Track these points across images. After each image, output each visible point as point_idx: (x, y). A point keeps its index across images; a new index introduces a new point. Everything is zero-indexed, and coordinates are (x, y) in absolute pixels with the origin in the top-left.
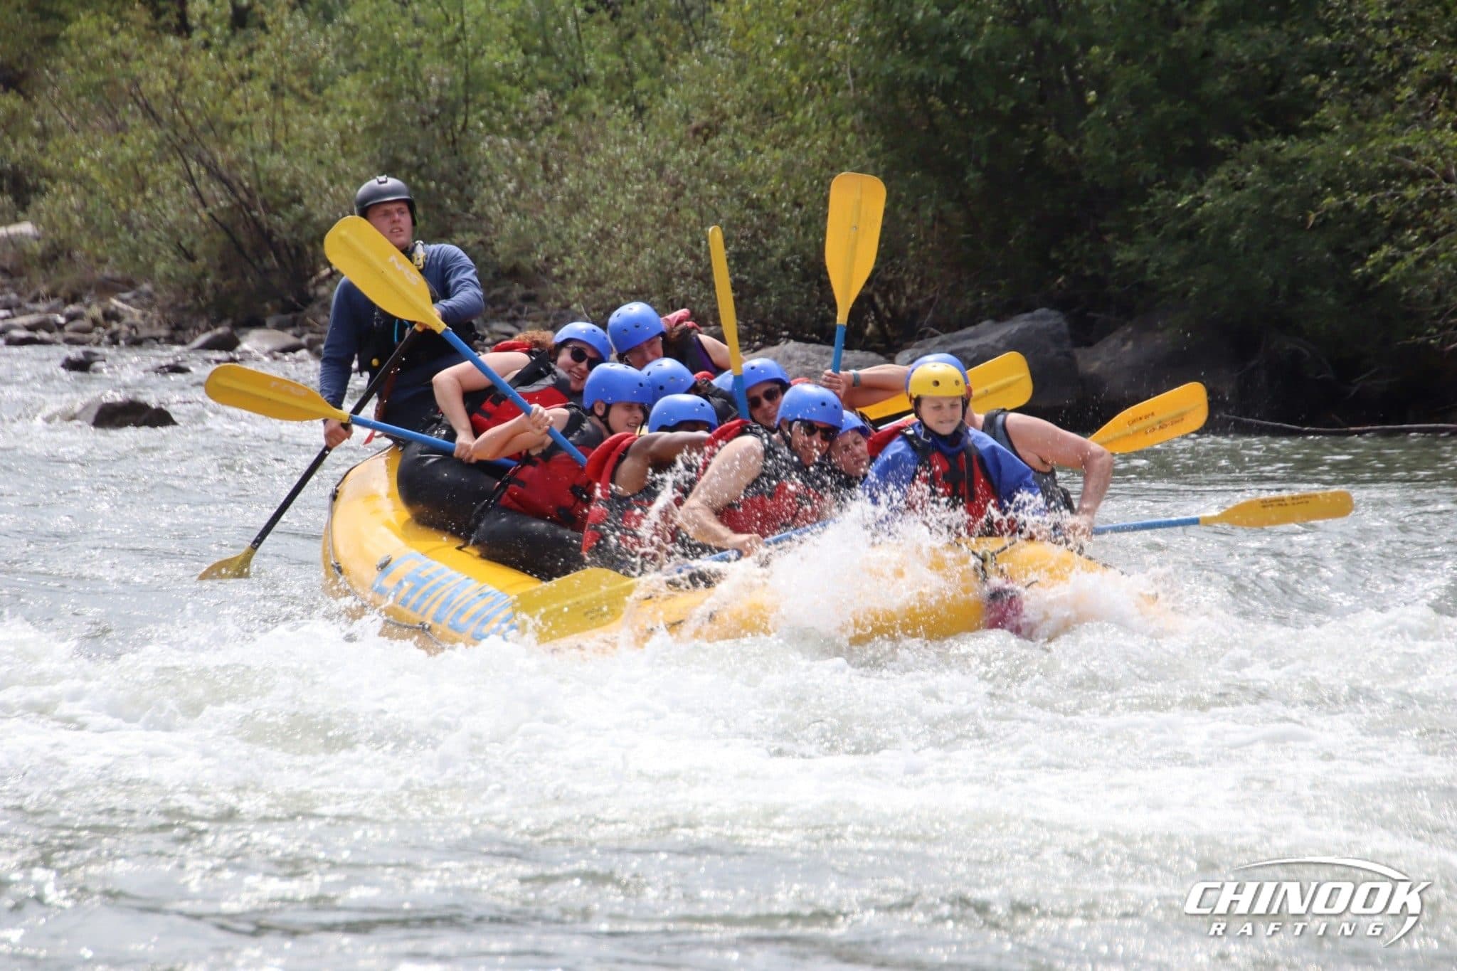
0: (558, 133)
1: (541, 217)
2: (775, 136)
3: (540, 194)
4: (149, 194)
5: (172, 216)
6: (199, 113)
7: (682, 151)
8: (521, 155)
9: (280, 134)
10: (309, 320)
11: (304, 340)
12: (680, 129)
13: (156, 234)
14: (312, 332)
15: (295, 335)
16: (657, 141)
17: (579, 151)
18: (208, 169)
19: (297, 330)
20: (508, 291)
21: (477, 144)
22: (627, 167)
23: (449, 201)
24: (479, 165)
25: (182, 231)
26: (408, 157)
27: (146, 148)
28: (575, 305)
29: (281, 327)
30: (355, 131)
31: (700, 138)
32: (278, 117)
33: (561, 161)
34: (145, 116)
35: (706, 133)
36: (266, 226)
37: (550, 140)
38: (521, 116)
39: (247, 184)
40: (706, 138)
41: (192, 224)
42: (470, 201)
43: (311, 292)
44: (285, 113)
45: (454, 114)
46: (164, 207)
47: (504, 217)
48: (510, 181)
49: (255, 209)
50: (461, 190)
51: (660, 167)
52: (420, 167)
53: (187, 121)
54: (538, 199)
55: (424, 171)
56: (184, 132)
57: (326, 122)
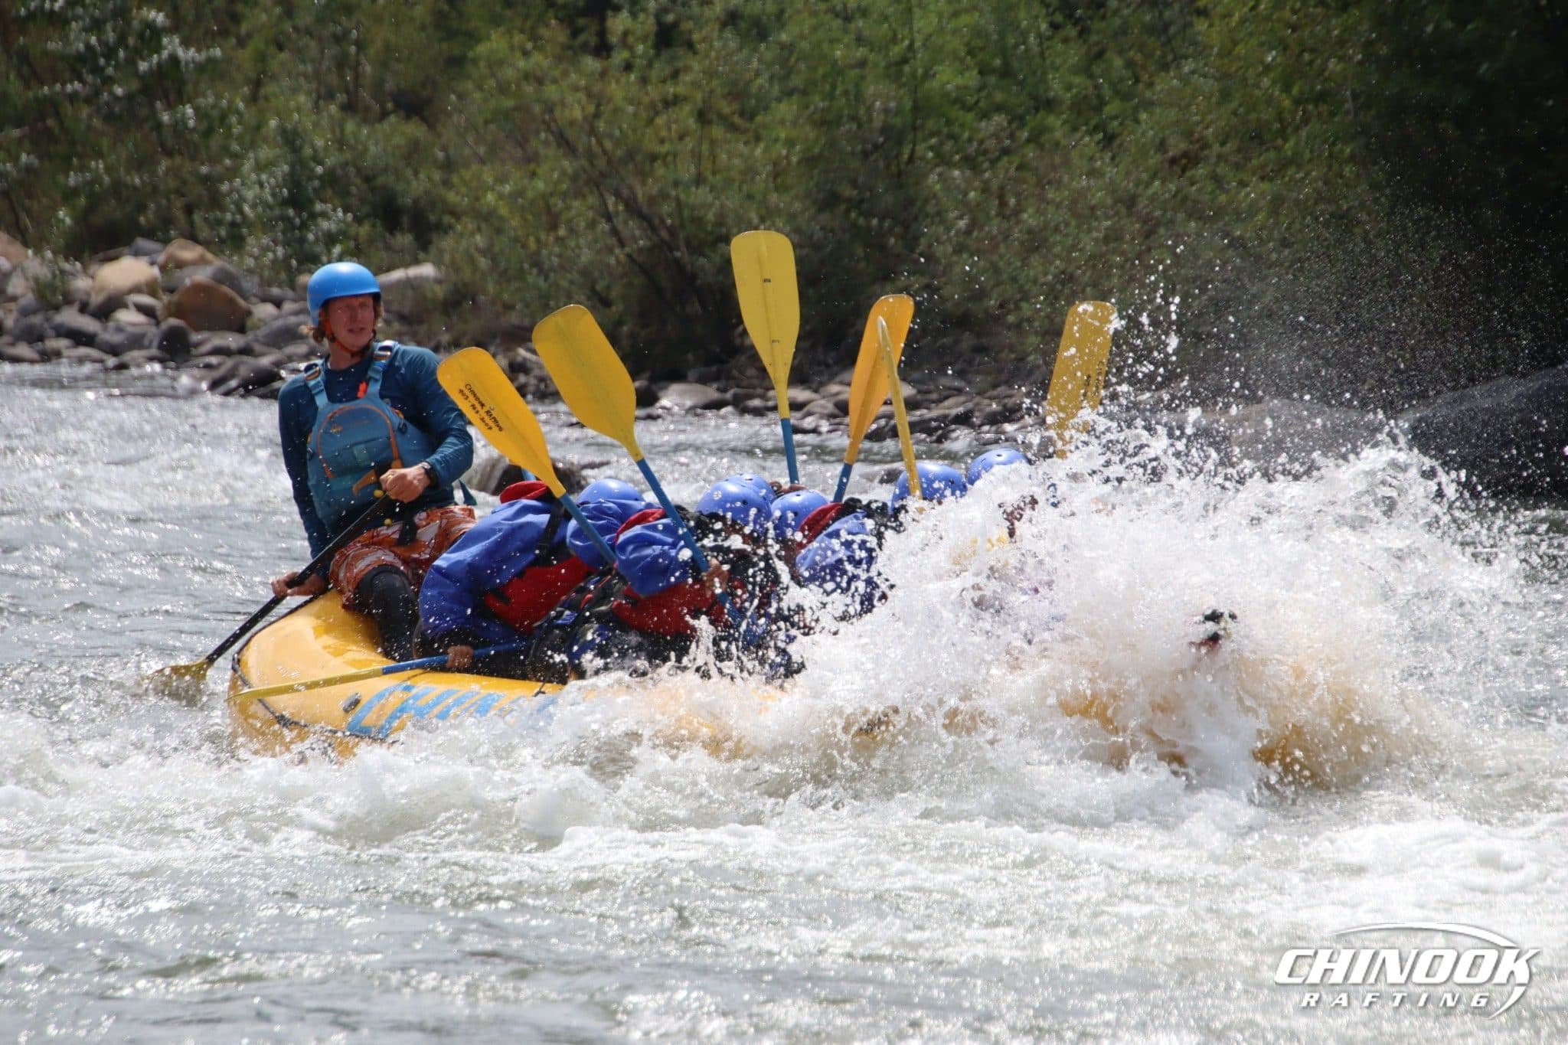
0: (1015, 165)
1: (995, 258)
2: (1263, 167)
3: (995, 231)
4: (562, 232)
5: (586, 257)
6: (617, 143)
7: (1157, 183)
8: (975, 190)
9: (707, 166)
10: (735, 373)
11: (729, 395)
12: (1155, 159)
13: (569, 276)
14: (738, 386)
15: (719, 390)
16: (1128, 173)
17: (1041, 184)
18: (627, 205)
19: (722, 384)
20: (957, 342)
21: (925, 176)
22: (1093, 202)
23: (892, 241)
24: (926, 201)
25: (596, 274)
26: (848, 192)
27: (559, 181)
28: (1032, 358)
29: (703, 380)
30: (789, 164)
31: (1177, 169)
32: (705, 147)
33: (1018, 195)
34: (559, 145)
35: (1184, 163)
36: (689, 267)
37: (1007, 171)
38: (975, 144)
39: (669, 221)
40: (1184, 170)
41: (608, 265)
42: (916, 239)
43: (738, 341)
44: (713, 143)
45: (900, 142)
46: (578, 247)
47: (955, 258)
48: (961, 217)
49: (678, 249)
50: (907, 228)
51: (1131, 202)
52: (861, 201)
53: (605, 152)
54: (992, 238)
55: (865, 206)
56: (601, 163)
57: (758, 151)
